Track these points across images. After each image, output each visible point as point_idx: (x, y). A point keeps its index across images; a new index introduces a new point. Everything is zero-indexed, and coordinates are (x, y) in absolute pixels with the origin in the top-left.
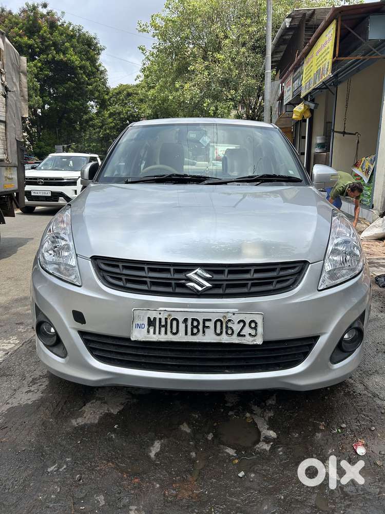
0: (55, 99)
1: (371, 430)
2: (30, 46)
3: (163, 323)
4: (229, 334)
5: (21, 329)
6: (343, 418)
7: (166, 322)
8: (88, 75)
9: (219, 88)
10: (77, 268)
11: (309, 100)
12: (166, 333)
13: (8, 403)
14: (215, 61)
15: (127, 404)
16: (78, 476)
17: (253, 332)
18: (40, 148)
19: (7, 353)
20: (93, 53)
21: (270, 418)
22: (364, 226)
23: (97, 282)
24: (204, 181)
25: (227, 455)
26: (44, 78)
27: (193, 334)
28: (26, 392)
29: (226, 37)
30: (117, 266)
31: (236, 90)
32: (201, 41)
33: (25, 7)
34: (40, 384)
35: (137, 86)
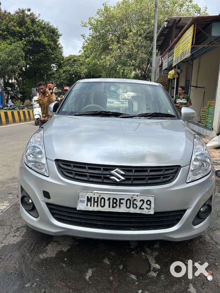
0: (33, 62)
1: (215, 265)
2: (20, 32)
3: (96, 200)
4: (134, 208)
5: (11, 197)
6: (199, 257)
7: (98, 199)
8: (52, 50)
9: (126, 59)
10: (46, 165)
11: (177, 68)
12: (97, 206)
13: (2, 243)
14: (124, 44)
15: (72, 245)
16: (43, 290)
17: (148, 207)
18: (23, 89)
19: (2, 212)
20: (55, 37)
21: (156, 256)
22: (208, 140)
23: (58, 175)
24: (120, 115)
25: (131, 279)
26: (27, 50)
27: (113, 207)
28: (13, 236)
29: (131, 31)
30: (70, 166)
31: (135, 60)
32: (117, 33)
33: (18, 10)
34: (21, 231)
35: (80, 56)
